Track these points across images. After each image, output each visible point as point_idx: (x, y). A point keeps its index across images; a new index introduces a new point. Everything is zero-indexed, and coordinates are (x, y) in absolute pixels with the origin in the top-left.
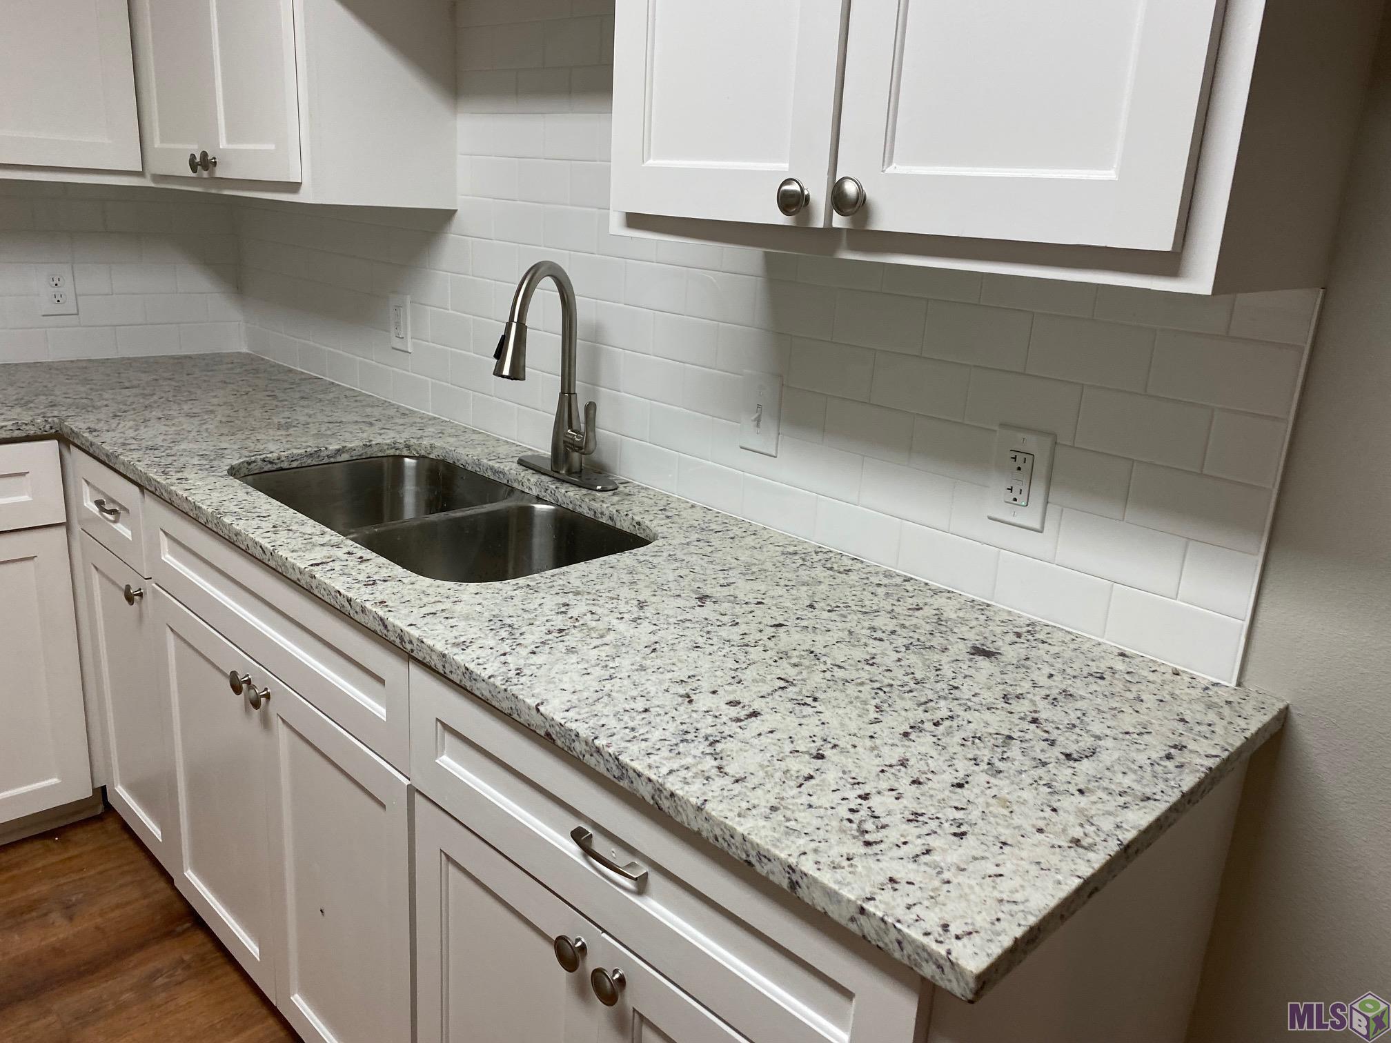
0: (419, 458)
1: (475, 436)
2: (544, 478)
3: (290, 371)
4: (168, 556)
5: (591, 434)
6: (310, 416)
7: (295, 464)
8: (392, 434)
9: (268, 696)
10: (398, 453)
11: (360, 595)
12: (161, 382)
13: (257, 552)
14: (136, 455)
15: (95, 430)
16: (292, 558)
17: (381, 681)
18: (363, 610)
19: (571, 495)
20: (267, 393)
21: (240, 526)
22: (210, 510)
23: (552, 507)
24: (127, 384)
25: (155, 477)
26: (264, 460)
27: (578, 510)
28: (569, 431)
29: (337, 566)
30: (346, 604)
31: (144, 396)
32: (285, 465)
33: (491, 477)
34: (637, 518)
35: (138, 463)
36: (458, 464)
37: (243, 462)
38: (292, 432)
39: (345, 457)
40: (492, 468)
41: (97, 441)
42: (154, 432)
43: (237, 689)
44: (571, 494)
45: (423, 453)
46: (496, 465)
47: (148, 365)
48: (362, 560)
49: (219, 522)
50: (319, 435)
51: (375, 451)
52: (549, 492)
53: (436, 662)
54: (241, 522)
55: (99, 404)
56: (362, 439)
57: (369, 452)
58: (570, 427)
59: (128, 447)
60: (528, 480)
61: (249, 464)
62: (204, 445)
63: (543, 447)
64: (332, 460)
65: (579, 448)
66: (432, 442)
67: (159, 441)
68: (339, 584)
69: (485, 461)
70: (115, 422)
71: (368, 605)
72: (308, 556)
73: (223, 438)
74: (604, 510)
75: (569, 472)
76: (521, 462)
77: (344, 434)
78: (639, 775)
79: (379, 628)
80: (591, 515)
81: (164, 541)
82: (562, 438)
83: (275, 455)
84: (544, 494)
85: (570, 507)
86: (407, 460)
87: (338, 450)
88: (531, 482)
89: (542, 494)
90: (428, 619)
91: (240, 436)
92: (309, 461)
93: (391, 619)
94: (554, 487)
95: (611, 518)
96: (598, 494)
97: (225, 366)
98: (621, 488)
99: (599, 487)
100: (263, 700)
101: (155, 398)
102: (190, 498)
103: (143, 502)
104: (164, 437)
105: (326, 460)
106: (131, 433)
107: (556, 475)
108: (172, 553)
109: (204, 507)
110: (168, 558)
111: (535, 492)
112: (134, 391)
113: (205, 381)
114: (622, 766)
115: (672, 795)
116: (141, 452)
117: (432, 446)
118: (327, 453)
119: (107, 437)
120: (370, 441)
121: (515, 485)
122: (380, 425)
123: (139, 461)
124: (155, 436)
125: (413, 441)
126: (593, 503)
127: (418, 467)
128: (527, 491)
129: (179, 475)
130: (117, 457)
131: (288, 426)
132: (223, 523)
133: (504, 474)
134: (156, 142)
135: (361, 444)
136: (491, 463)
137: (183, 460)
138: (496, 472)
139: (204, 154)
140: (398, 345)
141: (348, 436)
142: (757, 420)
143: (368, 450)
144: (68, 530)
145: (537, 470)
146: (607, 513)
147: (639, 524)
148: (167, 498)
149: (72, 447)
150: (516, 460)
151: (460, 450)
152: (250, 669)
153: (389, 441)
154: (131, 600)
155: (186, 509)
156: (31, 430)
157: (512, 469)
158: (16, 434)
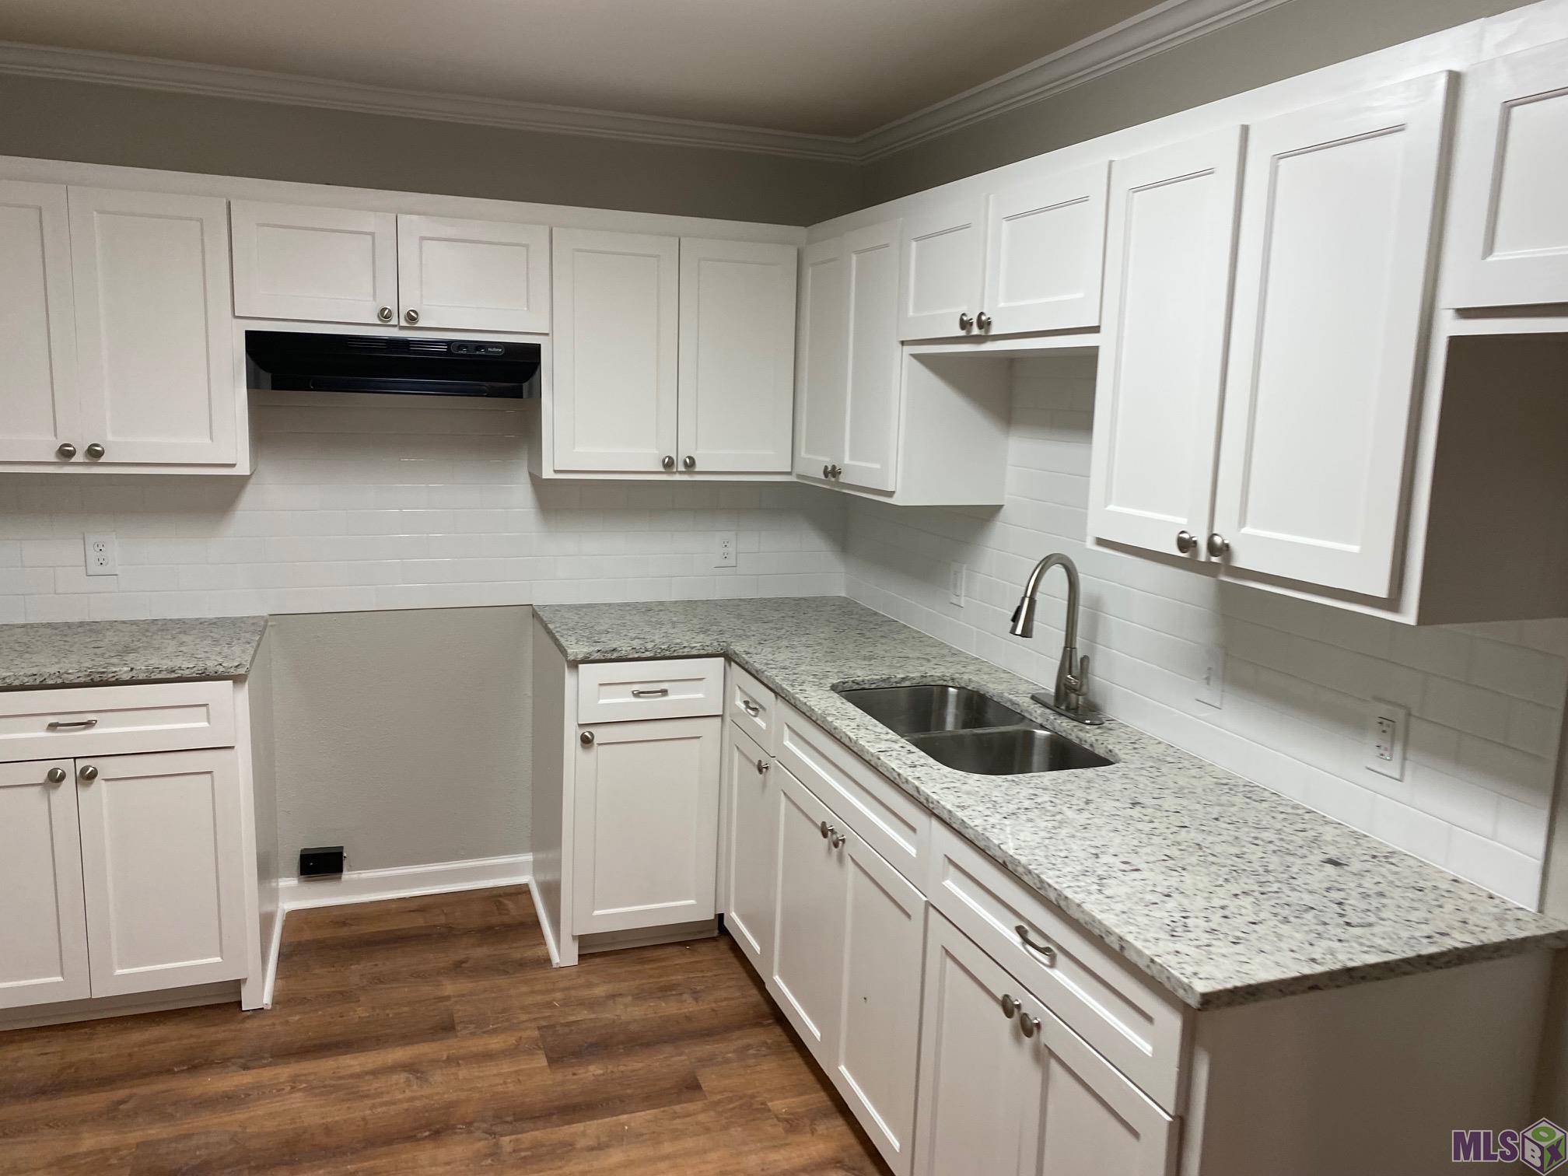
0: (960, 688)
1: (1003, 675)
2: (1048, 711)
5: (1085, 681)
6: (886, 651)
7: (872, 686)
8: (943, 669)
9: (844, 840)
10: (945, 683)
11: (906, 772)
12: (787, 619)
13: (845, 740)
14: (774, 672)
15: (749, 653)
16: (867, 746)
17: (914, 830)
18: (907, 781)
19: (1065, 726)
20: (858, 632)
21: (837, 723)
22: (820, 712)
23: (1049, 733)
25: (787, 688)
26: (853, 682)
27: (1070, 737)
28: (1069, 676)
29: (894, 753)
30: (897, 777)
31: (777, 629)
34: (1110, 747)
37: (840, 682)
39: (907, 683)
40: (1011, 700)
41: (751, 661)
42: (783, 657)
43: (826, 835)
44: (1064, 724)
45: (963, 685)
46: (1015, 699)
47: (778, 604)
48: (910, 752)
49: (825, 720)
50: (891, 666)
51: (928, 681)
53: (945, 816)
54: (838, 721)
55: (751, 636)
58: (1070, 673)
61: (844, 683)
62: (817, 669)
63: (1048, 685)
64: (899, 685)
65: (1074, 690)
66: (971, 677)
67: (787, 663)
68: (894, 765)
69: (1007, 695)
70: (760, 647)
71: (910, 778)
72: (878, 746)
74: (1087, 738)
75: (1068, 709)
76: (1033, 698)
77: (909, 666)
78: (1049, 885)
79: (915, 794)
80: (1077, 741)
82: (1064, 681)
83: (861, 678)
85: (1064, 734)
86: (951, 689)
87: (903, 678)
88: (1037, 713)
89: (1044, 723)
90: (945, 791)
92: (883, 685)
93: (922, 788)
94: (1053, 718)
95: (1091, 745)
96: (1088, 727)
97: (829, 608)
98: (1106, 724)
99: (1088, 722)
100: (841, 843)
101: (783, 631)
102: (808, 703)
103: (776, 704)
105: (894, 685)
106: (770, 657)
107: (1058, 710)
109: (817, 710)
111: (1039, 721)
112: (771, 625)
113: (816, 619)
115: (1066, 898)
116: (777, 670)
117: (970, 680)
118: (896, 679)
119: (756, 658)
120: (926, 673)
121: (1026, 715)
122: (937, 662)
124: (785, 660)
125: (957, 676)
126: (1080, 733)
128: (1034, 720)
129: (800, 688)
130: (763, 672)
131: (870, 658)
132: (827, 720)
133: (1019, 705)
134: (802, 452)
136: (1010, 696)
137: (803, 677)
138: (1013, 703)
139: (834, 467)
140: (955, 601)
141: (910, 668)
142: (1208, 679)
143: (924, 679)
144: (723, 720)
145: (1045, 705)
146: (1089, 741)
147: (1110, 751)
148: (792, 701)
149: (732, 663)
150: (1030, 695)
151: (991, 686)
152: (833, 822)
153: (939, 674)
154: (760, 771)
155: (804, 709)
156: (711, 650)
157: (1025, 702)
158: (702, 652)
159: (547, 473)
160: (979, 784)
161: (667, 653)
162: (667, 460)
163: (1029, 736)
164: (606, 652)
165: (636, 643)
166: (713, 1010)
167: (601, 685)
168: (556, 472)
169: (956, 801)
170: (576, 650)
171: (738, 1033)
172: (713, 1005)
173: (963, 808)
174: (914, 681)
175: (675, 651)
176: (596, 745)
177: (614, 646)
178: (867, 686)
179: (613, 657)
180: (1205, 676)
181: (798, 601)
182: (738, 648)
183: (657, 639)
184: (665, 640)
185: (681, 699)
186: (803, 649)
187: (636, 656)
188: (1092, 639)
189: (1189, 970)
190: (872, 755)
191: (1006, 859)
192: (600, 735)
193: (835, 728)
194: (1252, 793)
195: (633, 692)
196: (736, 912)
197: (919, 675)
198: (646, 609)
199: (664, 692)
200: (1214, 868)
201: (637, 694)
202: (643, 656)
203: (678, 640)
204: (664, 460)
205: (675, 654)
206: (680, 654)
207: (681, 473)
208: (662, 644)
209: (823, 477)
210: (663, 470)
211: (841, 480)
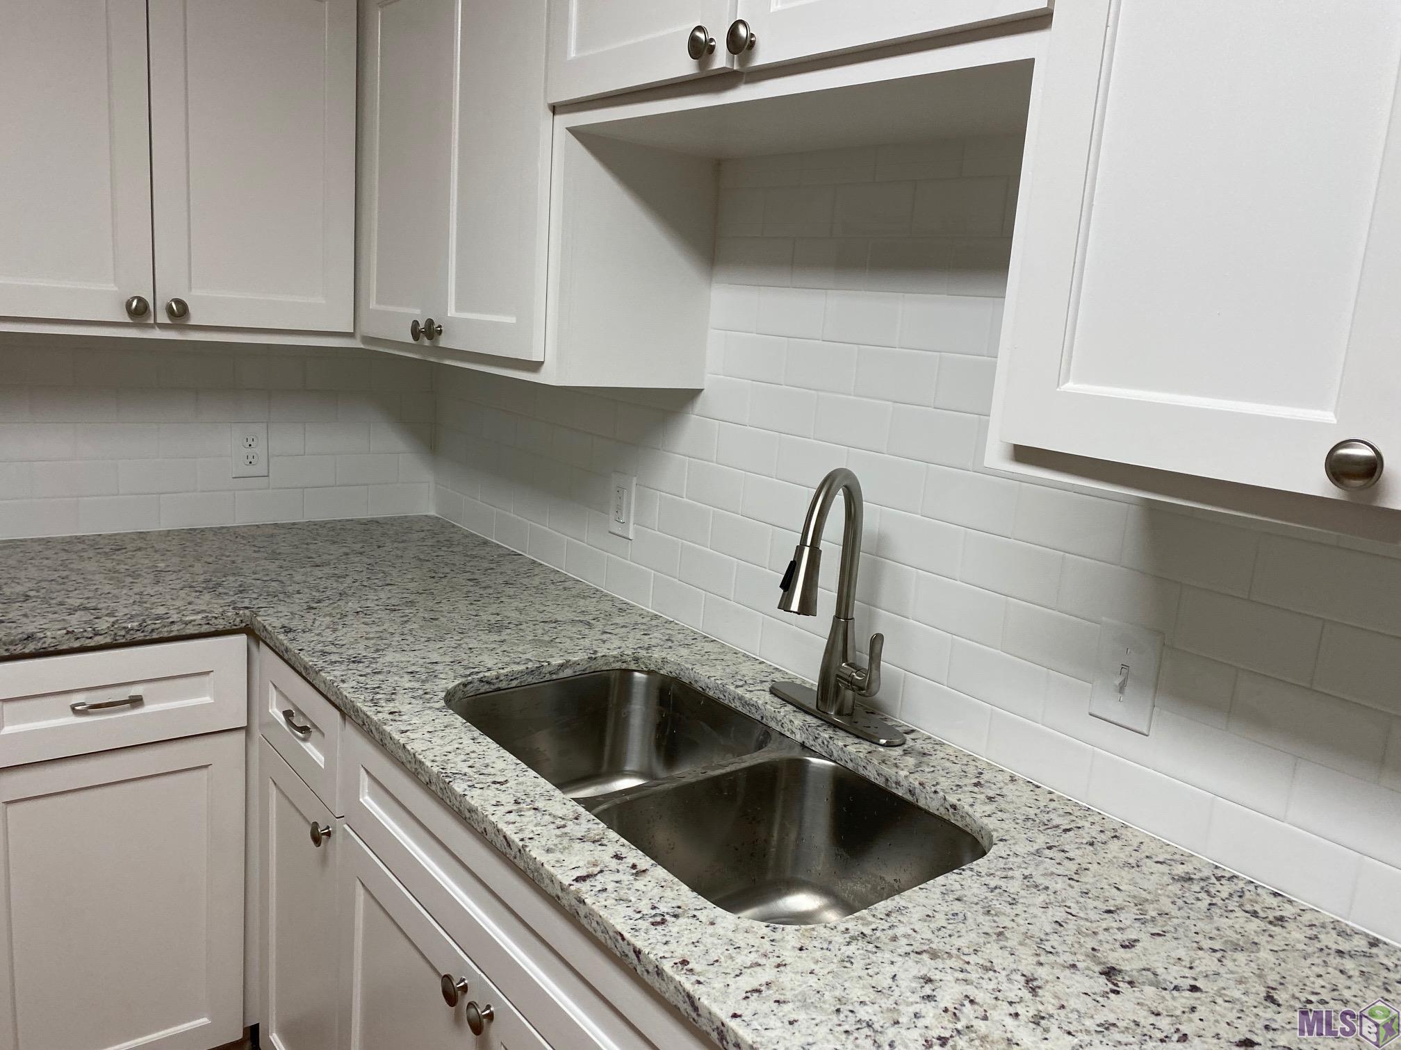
0: (649, 672)
2: (809, 719)
3: (485, 542)
4: (367, 798)
5: (875, 673)
8: (616, 641)
9: (491, 1019)
10: (624, 666)
12: (352, 558)
15: (291, 630)
18: (660, 972)
23: (828, 763)
24: (318, 560)
26: (479, 679)
27: (861, 771)
30: (632, 956)
31: (338, 577)
33: (740, 709)
35: (342, 685)
36: (695, 686)
37: (460, 684)
38: (506, 637)
39: (568, 673)
40: (741, 698)
42: (353, 635)
44: (851, 749)
45: (654, 667)
46: (748, 696)
47: (336, 530)
50: (536, 642)
51: (600, 665)
52: (820, 741)
56: (586, 649)
57: (595, 665)
59: (328, 658)
60: (791, 721)
61: (464, 684)
62: (411, 656)
63: (809, 675)
64: (554, 677)
65: (858, 688)
66: (664, 655)
67: (360, 649)
69: (732, 688)
70: (310, 617)
73: (431, 645)
74: (900, 779)
75: (841, 713)
76: (775, 692)
77: (564, 640)
80: (880, 782)
81: (365, 780)
82: (834, 672)
83: (493, 672)
84: (813, 743)
85: (850, 766)
87: (561, 665)
88: (795, 725)
89: (809, 743)
91: (450, 642)
92: (530, 679)
94: (827, 736)
95: (909, 791)
96: (885, 752)
99: (883, 741)
104: (366, 642)
105: (548, 677)
107: (825, 716)
108: (370, 794)
110: (367, 800)
111: (799, 737)
116: (343, 665)
117: (663, 659)
118: (550, 669)
119: (304, 639)
120: (595, 652)
121: (773, 724)
122: (600, 627)
123: (343, 681)
124: (356, 641)
125: (643, 653)
126: (883, 766)
128: (788, 734)
129: (391, 706)
132: (452, 791)
133: (757, 708)
134: (372, 304)
135: (587, 657)
136: (740, 691)
138: (746, 704)
141: (568, 644)
143: (592, 663)
145: (801, 708)
147: (954, 807)
149: (262, 646)
150: (767, 686)
151: (698, 669)
153: (615, 653)
156: (221, 624)
157: (763, 700)
158: (205, 629)
161: (139, 636)
162: (135, 303)
164: (11, 642)
175: (152, 631)
177: (31, 630)
178: (503, 685)
179: (27, 651)
183: (121, 609)
184: (135, 610)
186: (383, 614)
202: (92, 643)
203: (161, 610)
204: (129, 304)
205: (155, 636)
206: (166, 635)
207: (163, 326)
208: (132, 618)
209: (410, 340)
210: (128, 320)
211: (441, 345)
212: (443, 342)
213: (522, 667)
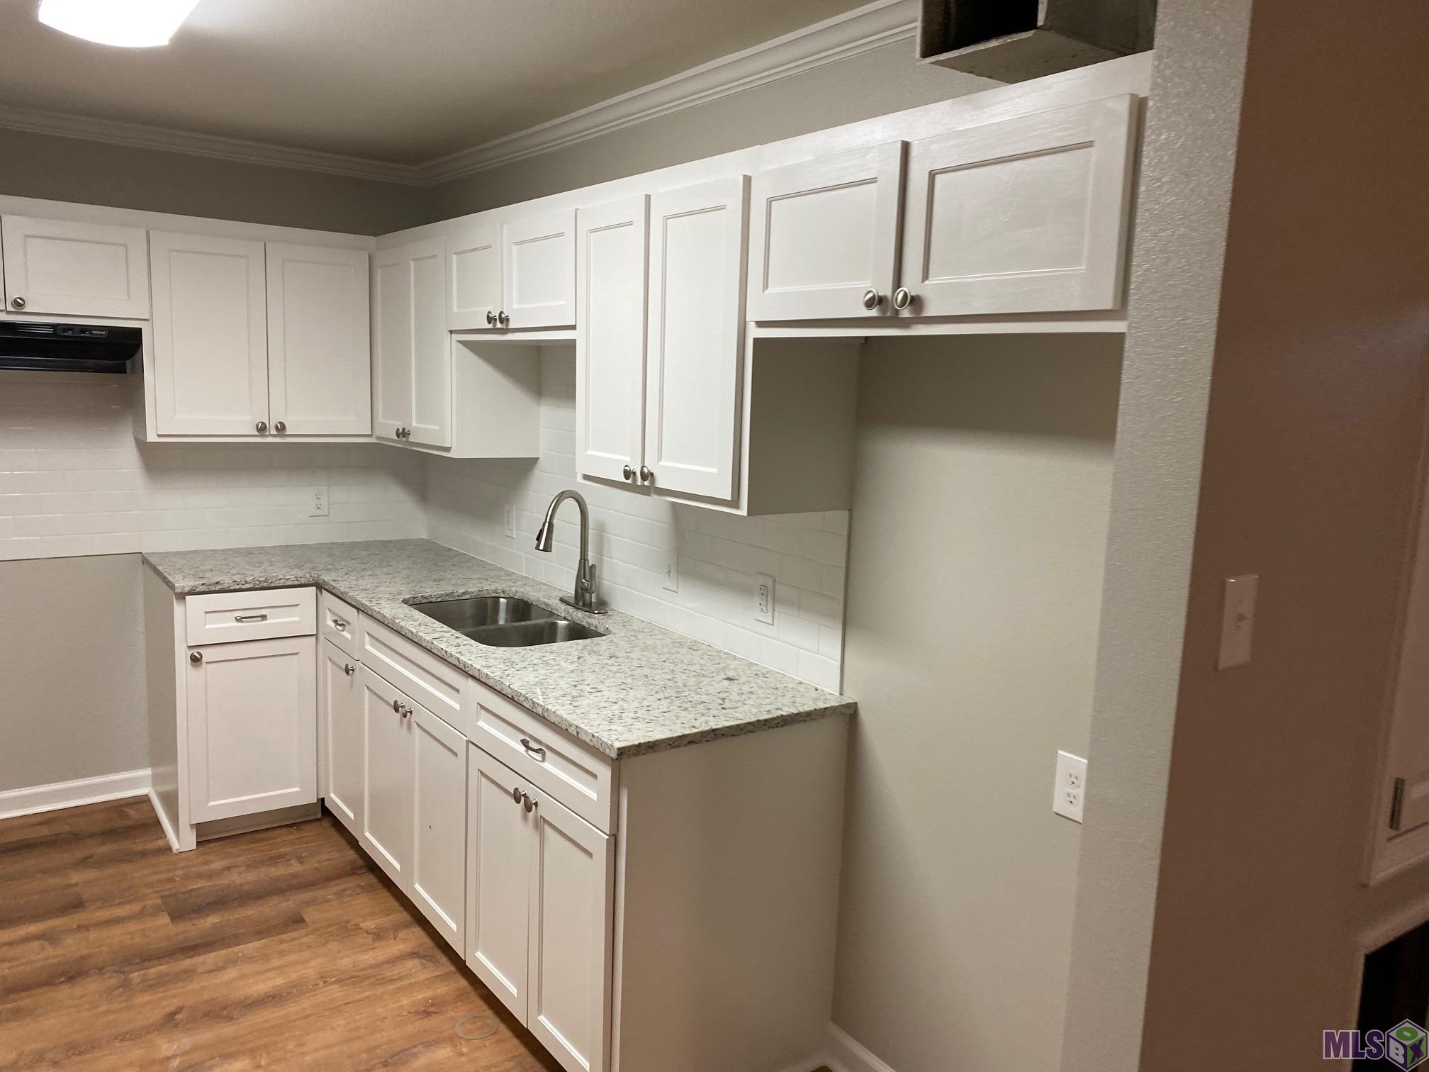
0: (509, 598)
1: (543, 587)
2: (569, 607)
3: (450, 550)
5: (594, 582)
6: (453, 575)
7: (439, 600)
8: (496, 585)
9: (411, 712)
10: (497, 595)
11: (451, 650)
14: (356, 593)
15: (337, 581)
16: (424, 635)
17: (457, 690)
18: (452, 656)
19: (580, 616)
21: (402, 623)
22: (390, 617)
23: (568, 622)
25: (365, 603)
26: (423, 597)
27: (582, 623)
28: (584, 581)
29: (445, 639)
31: (363, 563)
32: (434, 600)
33: (543, 608)
34: (607, 626)
36: (529, 601)
38: (441, 583)
40: (545, 603)
41: (337, 586)
42: (366, 583)
43: (397, 710)
44: (579, 615)
45: (511, 595)
46: (547, 601)
50: (453, 584)
52: (569, 614)
55: (338, 568)
56: (478, 587)
57: (482, 594)
58: (585, 578)
59: (353, 589)
61: (415, 598)
62: (392, 589)
63: (570, 590)
64: (460, 598)
65: (587, 590)
67: (369, 587)
68: (443, 646)
69: (542, 599)
70: (345, 576)
71: (454, 654)
73: (403, 585)
75: (583, 605)
76: (559, 599)
77: (469, 584)
78: (538, 704)
79: (457, 663)
81: (367, 638)
82: (580, 585)
83: (429, 594)
85: (579, 622)
86: (502, 599)
87: (464, 593)
88: (562, 609)
89: (567, 616)
90: (478, 659)
91: (412, 584)
92: (447, 599)
93: (461, 658)
94: (572, 611)
95: (596, 627)
96: (596, 616)
97: (411, 547)
98: (609, 613)
99: (596, 612)
100: (409, 714)
102: (382, 613)
103: (358, 618)
105: (457, 598)
106: (355, 582)
107: (576, 605)
109: (388, 616)
110: (368, 647)
111: (563, 615)
113: (399, 556)
114: (534, 703)
115: (547, 709)
116: (359, 592)
117: (516, 592)
118: (458, 594)
119: (342, 584)
120: (483, 588)
121: (553, 611)
122: (492, 580)
124: (367, 584)
125: (507, 589)
127: (507, 604)
128: (560, 614)
129: (377, 602)
130: (347, 594)
131: (437, 579)
132: (395, 622)
133: (550, 606)
134: (380, 418)
136: (545, 600)
137: (380, 595)
138: (547, 605)
139: (404, 429)
140: (508, 534)
141: (471, 586)
142: (669, 572)
144: (317, 639)
145: (568, 603)
146: (594, 624)
147: (607, 628)
148: (370, 613)
149: (323, 591)
150: (557, 598)
151: (531, 594)
152: (402, 699)
153: (493, 589)
154: (347, 672)
155: (379, 617)
156: (303, 581)
157: (555, 603)
158: (296, 583)
159: (151, 437)
160: (505, 653)
161: (265, 585)
162: (260, 425)
163: (554, 625)
164: (210, 585)
165: (237, 578)
166: (316, 868)
167: (207, 612)
168: (159, 436)
169: (484, 664)
170: (182, 584)
171: (338, 881)
172: (317, 865)
173: (488, 667)
174: (474, 594)
175: (271, 583)
176: (204, 664)
177: (217, 580)
179: (216, 589)
180: (667, 571)
181: (384, 544)
182: (326, 577)
183: (256, 574)
184: (262, 574)
185: (278, 622)
186: (383, 576)
187: (238, 587)
188: (600, 552)
189: (614, 737)
190: (428, 642)
191: (513, 694)
192: (208, 655)
193: (402, 627)
194: (694, 647)
195: (236, 618)
196: (334, 793)
197: (477, 589)
198: (249, 552)
199: (264, 617)
200: (651, 687)
201: (239, 620)
202: (244, 587)
203: (275, 574)
204: (257, 426)
205: (272, 585)
206: (277, 585)
207: (274, 436)
208: (261, 577)
209: (396, 438)
210: (257, 434)
211: (410, 440)
212: (411, 439)
213: (443, 592)
